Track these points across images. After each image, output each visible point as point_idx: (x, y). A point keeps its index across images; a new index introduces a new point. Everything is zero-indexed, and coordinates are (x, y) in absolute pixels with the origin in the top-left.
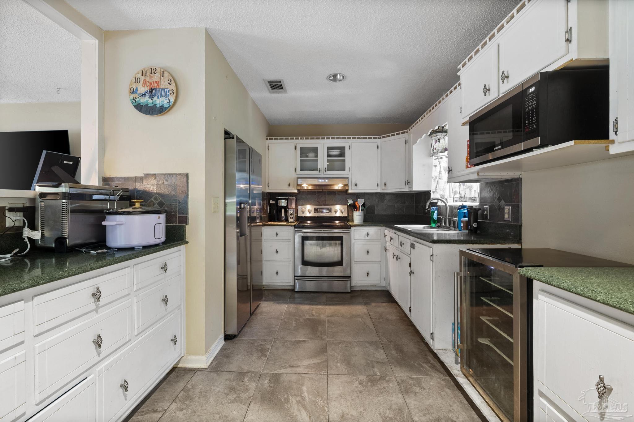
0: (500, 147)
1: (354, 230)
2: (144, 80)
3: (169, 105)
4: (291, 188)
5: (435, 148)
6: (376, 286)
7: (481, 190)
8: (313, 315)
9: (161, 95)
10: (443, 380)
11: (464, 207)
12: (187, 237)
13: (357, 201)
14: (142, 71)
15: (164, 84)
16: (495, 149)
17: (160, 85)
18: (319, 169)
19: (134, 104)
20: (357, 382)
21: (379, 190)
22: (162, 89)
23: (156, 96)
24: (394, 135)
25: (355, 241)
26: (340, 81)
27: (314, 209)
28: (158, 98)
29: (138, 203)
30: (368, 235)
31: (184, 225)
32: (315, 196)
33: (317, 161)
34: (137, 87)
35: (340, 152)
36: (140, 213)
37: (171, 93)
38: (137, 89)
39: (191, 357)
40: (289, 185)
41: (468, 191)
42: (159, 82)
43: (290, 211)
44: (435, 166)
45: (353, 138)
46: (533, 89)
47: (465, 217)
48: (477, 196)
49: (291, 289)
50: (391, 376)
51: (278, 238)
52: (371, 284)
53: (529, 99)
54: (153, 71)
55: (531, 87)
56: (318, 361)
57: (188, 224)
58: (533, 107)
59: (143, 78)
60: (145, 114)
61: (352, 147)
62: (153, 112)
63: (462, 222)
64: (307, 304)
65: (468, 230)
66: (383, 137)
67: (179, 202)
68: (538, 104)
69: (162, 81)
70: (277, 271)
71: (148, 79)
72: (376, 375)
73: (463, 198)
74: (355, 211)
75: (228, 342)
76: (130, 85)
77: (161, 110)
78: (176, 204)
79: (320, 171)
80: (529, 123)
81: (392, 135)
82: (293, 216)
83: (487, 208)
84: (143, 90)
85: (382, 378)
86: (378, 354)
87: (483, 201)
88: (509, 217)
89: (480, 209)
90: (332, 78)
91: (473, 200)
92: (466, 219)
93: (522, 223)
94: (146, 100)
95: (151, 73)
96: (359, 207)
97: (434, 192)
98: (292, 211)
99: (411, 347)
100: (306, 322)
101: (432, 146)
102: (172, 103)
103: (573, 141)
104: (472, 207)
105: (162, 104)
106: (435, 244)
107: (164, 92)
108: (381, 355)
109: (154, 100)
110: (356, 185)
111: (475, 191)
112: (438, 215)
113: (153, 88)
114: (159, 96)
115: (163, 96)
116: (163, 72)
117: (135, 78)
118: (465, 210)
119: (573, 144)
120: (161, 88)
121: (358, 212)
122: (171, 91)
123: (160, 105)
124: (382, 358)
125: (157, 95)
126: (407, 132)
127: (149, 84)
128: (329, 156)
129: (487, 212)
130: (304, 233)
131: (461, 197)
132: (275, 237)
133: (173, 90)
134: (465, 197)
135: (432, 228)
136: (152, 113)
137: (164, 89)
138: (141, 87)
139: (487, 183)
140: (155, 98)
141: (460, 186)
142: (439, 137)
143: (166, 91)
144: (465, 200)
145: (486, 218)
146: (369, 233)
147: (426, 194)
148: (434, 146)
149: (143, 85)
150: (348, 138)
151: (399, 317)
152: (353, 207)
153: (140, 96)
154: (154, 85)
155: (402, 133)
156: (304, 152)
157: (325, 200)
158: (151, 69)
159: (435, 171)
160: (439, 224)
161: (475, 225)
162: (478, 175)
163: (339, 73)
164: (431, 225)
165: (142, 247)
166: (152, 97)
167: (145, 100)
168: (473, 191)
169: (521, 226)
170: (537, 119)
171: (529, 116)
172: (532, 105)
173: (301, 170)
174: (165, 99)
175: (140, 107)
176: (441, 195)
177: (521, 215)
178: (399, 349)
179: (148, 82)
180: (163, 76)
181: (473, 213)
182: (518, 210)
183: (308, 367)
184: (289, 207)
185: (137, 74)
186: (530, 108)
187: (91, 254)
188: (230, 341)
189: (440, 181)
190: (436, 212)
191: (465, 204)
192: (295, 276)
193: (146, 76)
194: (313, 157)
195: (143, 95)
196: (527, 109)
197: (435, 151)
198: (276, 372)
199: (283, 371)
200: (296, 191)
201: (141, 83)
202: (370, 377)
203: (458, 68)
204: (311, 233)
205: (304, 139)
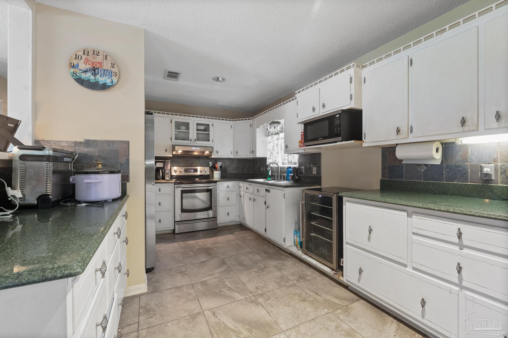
0: (322, 139)
1: (219, 184)
2: (86, 59)
3: (112, 84)
4: (168, 153)
5: (270, 132)
6: (233, 221)
7: (299, 158)
8: (201, 246)
9: (104, 75)
10: (293, 261)
11: (290, 168)
12: (127, 193)
13: (217, 164)
14: (84, 51)
15: (107, 66)
16: (319, 139)
17: (102, 66)
18: (190, 139)
19: (74, 78)
20: (254, 272)
21: (232, 156)
22: (105, 70)
23: (98, 74)
24: (243, 120)
25: (220, 192)
26: (221, 81)
27: (185, 170)
28: (101, 76)
29: (100, 165)
30: (228, 187)
31: (126, 182)
32: (184, 159)
33: (189, 133)
34: (78, 63)
35: (205, 127)
36: (109, 172)
37: (114, 75)
38: (78, 64)
39: (131, 287)
40: (166, 151)
41: (293, 158)
42: (101, 63)
43: (166, 171)
44: (270, 143)
45: (215, 119)
46: (338, 116)
47: (291, 173)
48: (297, 162)
49: (170, 232)
50: (269, 265)
51: (160, 193)
52: (230, 221)
53: (336, 120)
54: (95, 53)
55: (337, 114)
56: (224, 269)
57: (129, 181)
58: (338, 124)
59: (84, 57)
60: (87, 88)
61: (214, 125)
62: (96, 88)
63: (290, 176)
64: (191, 240)
65: (293, 181)
66: (235, 120)
67: (121, 164)
68: (340, 122)
69: (105, 64)
70: (160, 220)
71: (90, 58)
72: (261, 266)
73: (290, 163)
74: (215, 171)
75: (149, 274)
76: (70, 60)
77: (104, 87)
78: (118, 165)
79: (191, 140)
80: (336, 130)
81: (242, 120)
82: (169, 175)
83: (303, 168)
84: (85, 67)
85: (265, 267)
86: (256, 257)
87: (300, 164)
88: (315, 173)
89: (299, 169)
90: (216, 79)
91: (295, 164)
92: (292, 174)
93: (321, 176)
94: (89, 76)
95: (94, 54)
96: (218, 168)
97: (269, 159)
98: (168, 171)
99: (271, 250)
100: (200, 251)
101: (268, 130)
102: (116, 82)
103: (354, 141)
104: (295, 167)
105: (105, 82)
106: (286, 188)
107: (107, 72)
108: (257, 257)
109: (96, 78)
110: (217, 152)
111: (296, 158)
112: (271, 173)
113: (96, 67)
114: (102, 75)
115: (106, 76)
116: (106, 56)
117: (76, 55)
118: (291, 169)
119: (354, 142)
120: (104, 68)
121: (217, 171)
122: (114, 73)
123: (103, 83)
124: (259, 258)
125: (100, 74)
126: (252, 119)
127: (91, 63)
128: (197, 130)
129: (303, 170)
130: (183, 187)
131: (289, 162)
132: (158, 192)
133: (116, 73)
134: (291, 162)
135: (269, 180)
136: (94, 88)
137: (107, 70)
138: (83, 64)
139: (303, 154)
140: (98, 76)
141: (288, 155)
142: (275, 126)
143: (109, 73)
144: (291, 164)
145: (302, 173)
146: (229, 185)
147: (264, 160)
148: (269, 130)
149: (84, 63)
150: (211, 118)
151: (255, 237)
152: (213, 168)
153: (81, 72)
154: (97, 65)
155: (248, 119)
156: (178, 125)
157: (192, 163)
158: (94, 51)
159: (269, 145)
160: (273, 178)
161: (297, 178)
162: (304, 150)
163: (221, 77)
164: (267, 179)
165: (112, 200)
166: (95, 74)
167: (87, 76)
168: (295, 158)
169: (321, 177)
170: (340, 129)
171: (336, 128)
172: (338, 123)
173: (176, 139)
174: (108, 79)
175: (80, 81)
176: (274, 161)
177: (321, 171)
178: (265, 252)
179: (91, 61)
180: (106, 59)
181: (296, 171)
182: (320, 169)
183: (220, 273)
184: (165, 168)
185: (78, 52)
186: (337, 124)
187: (78, 207)
188: (150, 273)
189: (273, 152)
190: (270, 171)
191: (291, 166)
192: (175, 222)
193: (88, 55)
194: (184, 130)
195: (86, 71)
196: (335, 124)
197: (270, 133)
198: (202, 280)
199: (206, 279)
200: (171, 156)
201: (83, 60)
202: (259, 268)
203: (296, 92)
204: (188, 187)
205: (178, 115)
